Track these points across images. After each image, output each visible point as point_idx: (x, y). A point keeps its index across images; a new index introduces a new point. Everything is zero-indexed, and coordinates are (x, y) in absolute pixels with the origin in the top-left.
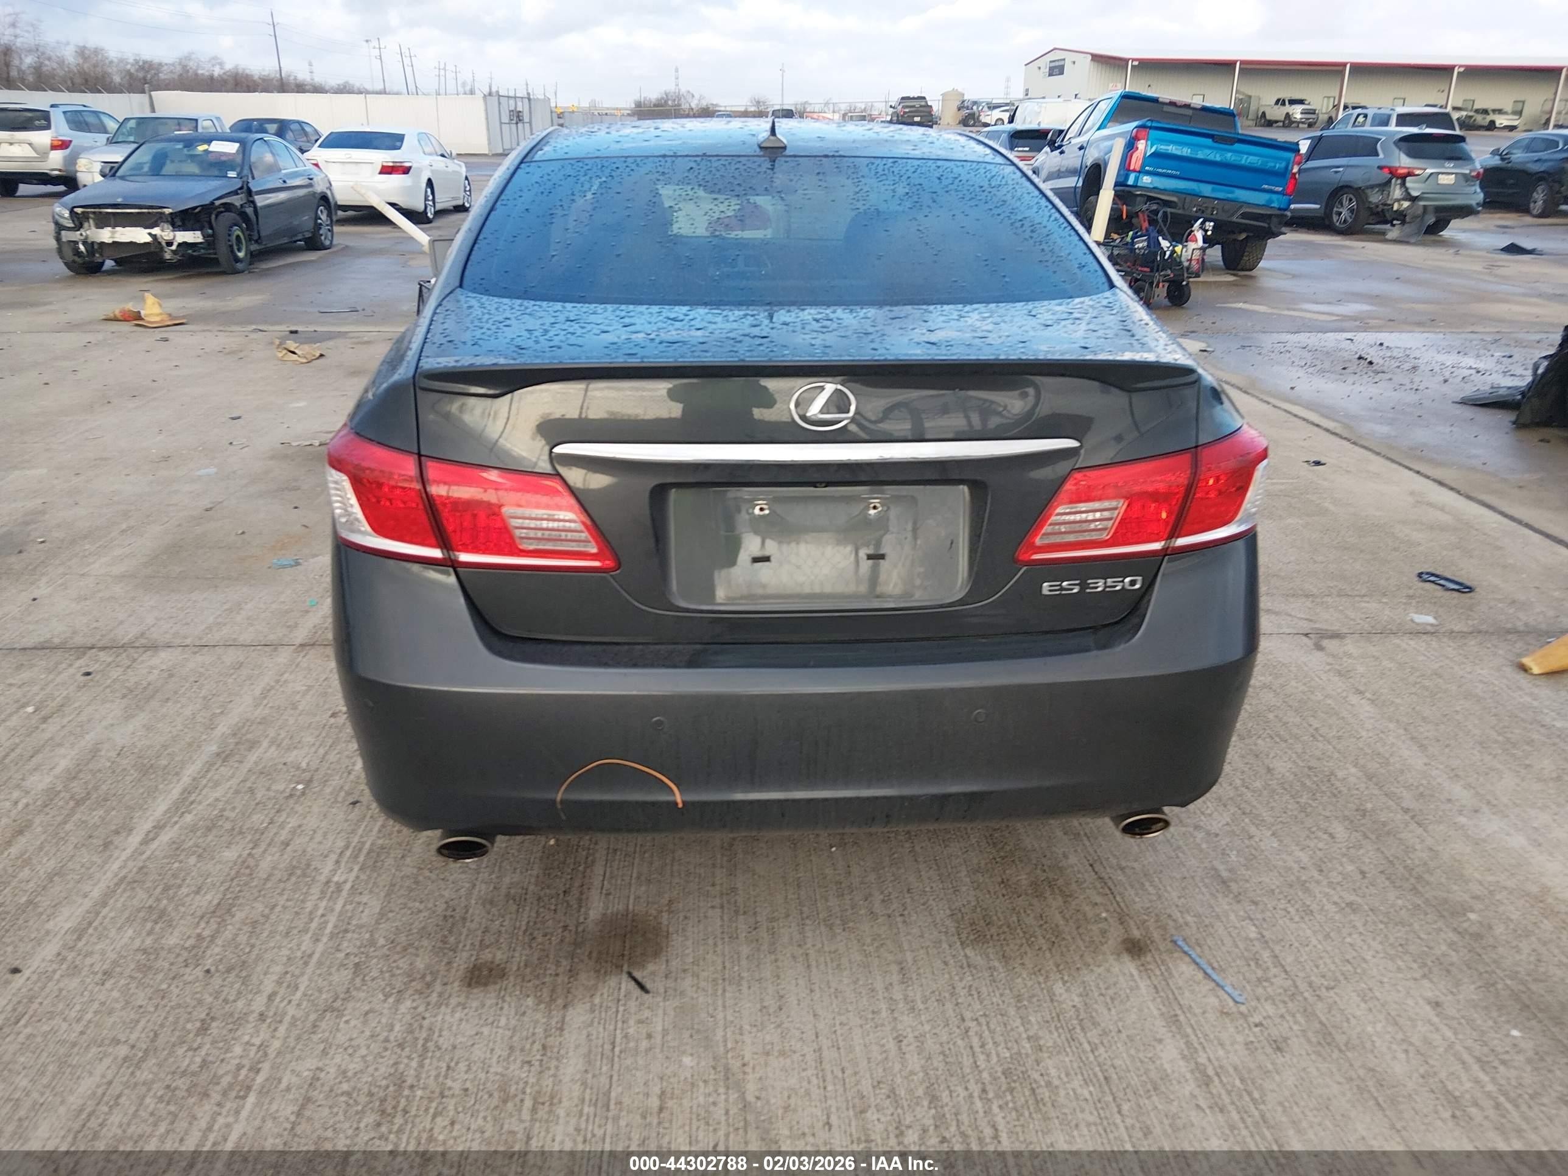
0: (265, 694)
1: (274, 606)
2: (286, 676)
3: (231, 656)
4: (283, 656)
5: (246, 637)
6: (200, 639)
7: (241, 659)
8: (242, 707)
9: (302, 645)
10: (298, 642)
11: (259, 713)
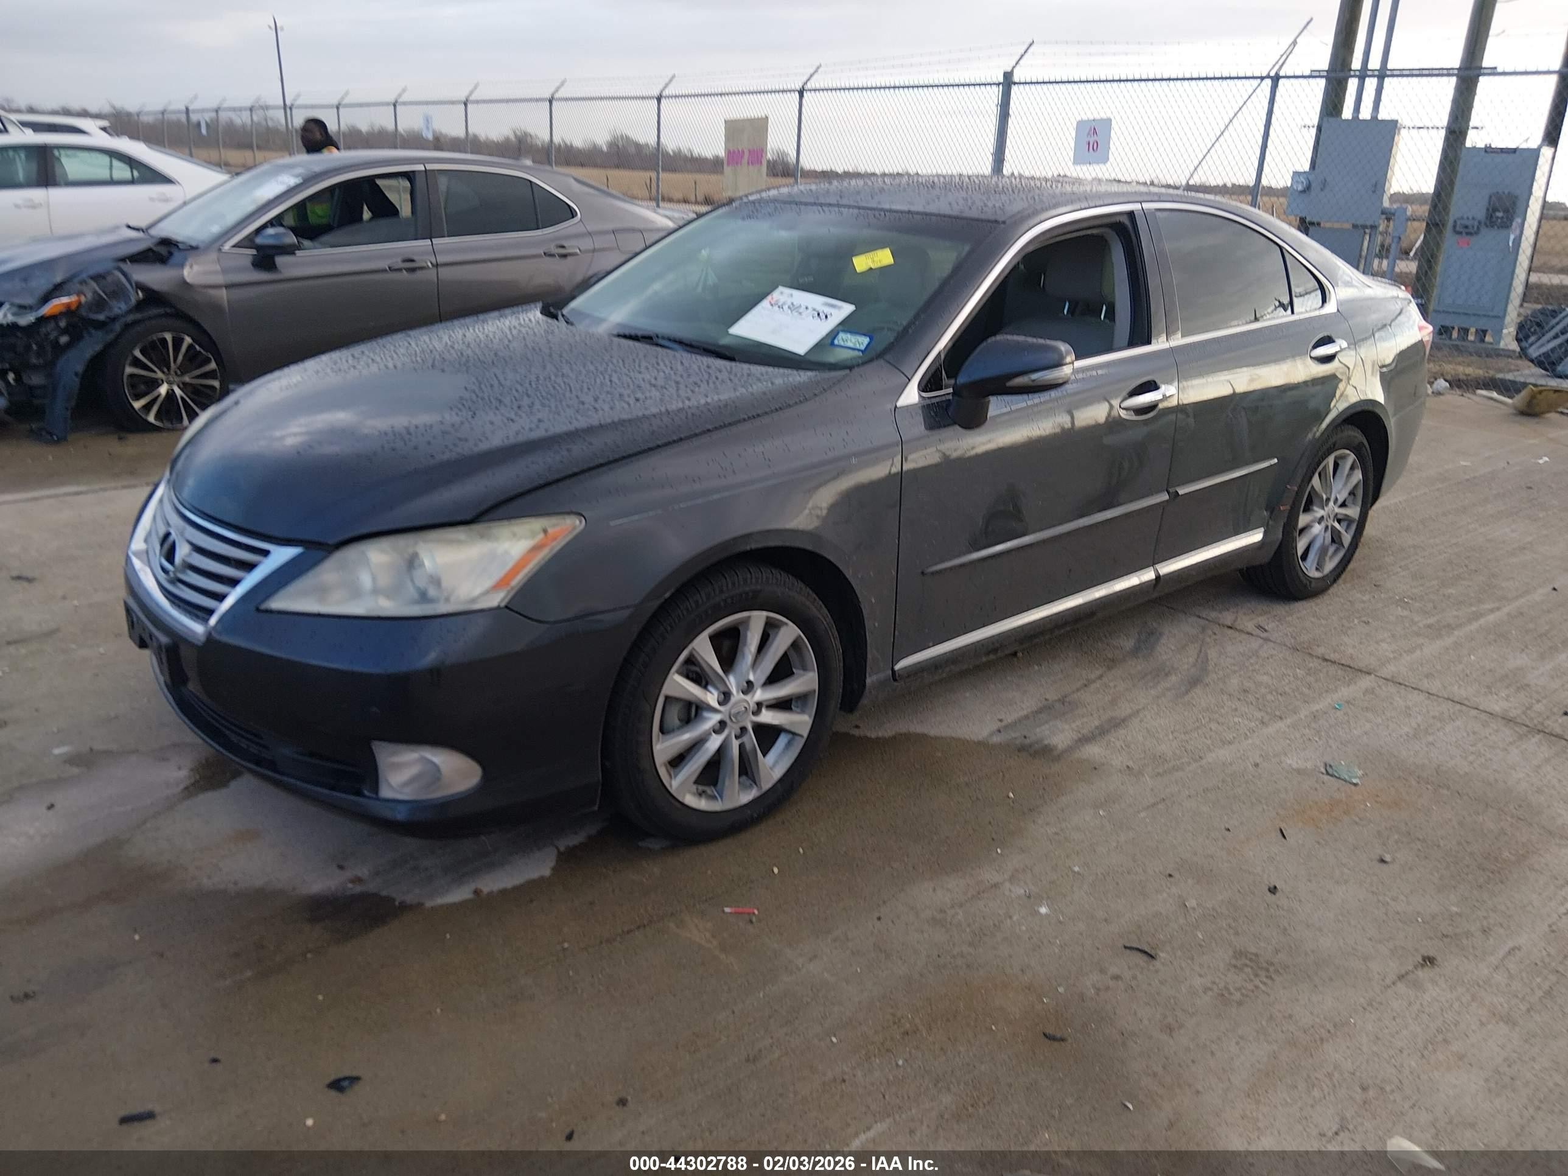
0: (1411, 651)
1: (1380, 721)
2: (1392, 656)
3: (1435, 686)
4: (1389, 670)
5: (1416, 698)
6: (1460, 711)
7: (1425, 681)
8: (1432, 648)
9: (1369, 673)
10: (1368, 678)
11: (1420, 641)
